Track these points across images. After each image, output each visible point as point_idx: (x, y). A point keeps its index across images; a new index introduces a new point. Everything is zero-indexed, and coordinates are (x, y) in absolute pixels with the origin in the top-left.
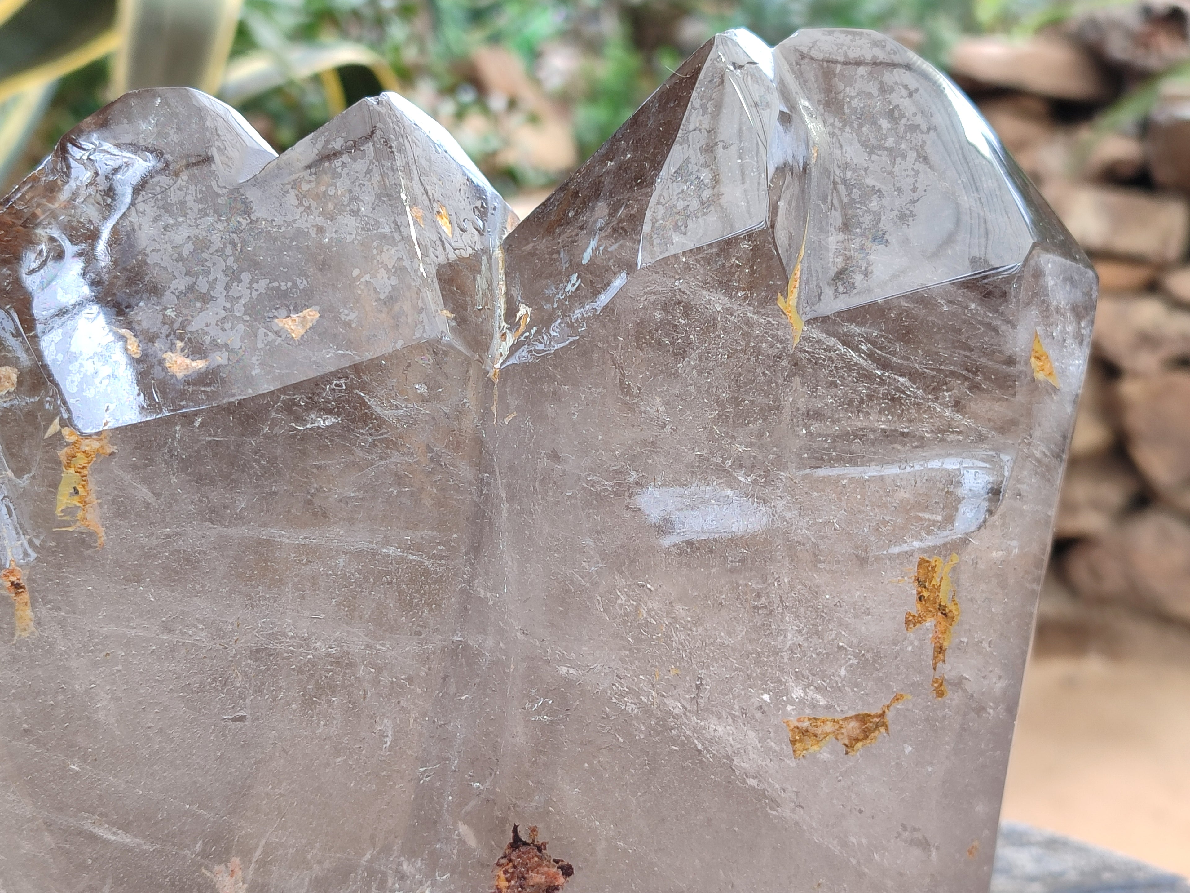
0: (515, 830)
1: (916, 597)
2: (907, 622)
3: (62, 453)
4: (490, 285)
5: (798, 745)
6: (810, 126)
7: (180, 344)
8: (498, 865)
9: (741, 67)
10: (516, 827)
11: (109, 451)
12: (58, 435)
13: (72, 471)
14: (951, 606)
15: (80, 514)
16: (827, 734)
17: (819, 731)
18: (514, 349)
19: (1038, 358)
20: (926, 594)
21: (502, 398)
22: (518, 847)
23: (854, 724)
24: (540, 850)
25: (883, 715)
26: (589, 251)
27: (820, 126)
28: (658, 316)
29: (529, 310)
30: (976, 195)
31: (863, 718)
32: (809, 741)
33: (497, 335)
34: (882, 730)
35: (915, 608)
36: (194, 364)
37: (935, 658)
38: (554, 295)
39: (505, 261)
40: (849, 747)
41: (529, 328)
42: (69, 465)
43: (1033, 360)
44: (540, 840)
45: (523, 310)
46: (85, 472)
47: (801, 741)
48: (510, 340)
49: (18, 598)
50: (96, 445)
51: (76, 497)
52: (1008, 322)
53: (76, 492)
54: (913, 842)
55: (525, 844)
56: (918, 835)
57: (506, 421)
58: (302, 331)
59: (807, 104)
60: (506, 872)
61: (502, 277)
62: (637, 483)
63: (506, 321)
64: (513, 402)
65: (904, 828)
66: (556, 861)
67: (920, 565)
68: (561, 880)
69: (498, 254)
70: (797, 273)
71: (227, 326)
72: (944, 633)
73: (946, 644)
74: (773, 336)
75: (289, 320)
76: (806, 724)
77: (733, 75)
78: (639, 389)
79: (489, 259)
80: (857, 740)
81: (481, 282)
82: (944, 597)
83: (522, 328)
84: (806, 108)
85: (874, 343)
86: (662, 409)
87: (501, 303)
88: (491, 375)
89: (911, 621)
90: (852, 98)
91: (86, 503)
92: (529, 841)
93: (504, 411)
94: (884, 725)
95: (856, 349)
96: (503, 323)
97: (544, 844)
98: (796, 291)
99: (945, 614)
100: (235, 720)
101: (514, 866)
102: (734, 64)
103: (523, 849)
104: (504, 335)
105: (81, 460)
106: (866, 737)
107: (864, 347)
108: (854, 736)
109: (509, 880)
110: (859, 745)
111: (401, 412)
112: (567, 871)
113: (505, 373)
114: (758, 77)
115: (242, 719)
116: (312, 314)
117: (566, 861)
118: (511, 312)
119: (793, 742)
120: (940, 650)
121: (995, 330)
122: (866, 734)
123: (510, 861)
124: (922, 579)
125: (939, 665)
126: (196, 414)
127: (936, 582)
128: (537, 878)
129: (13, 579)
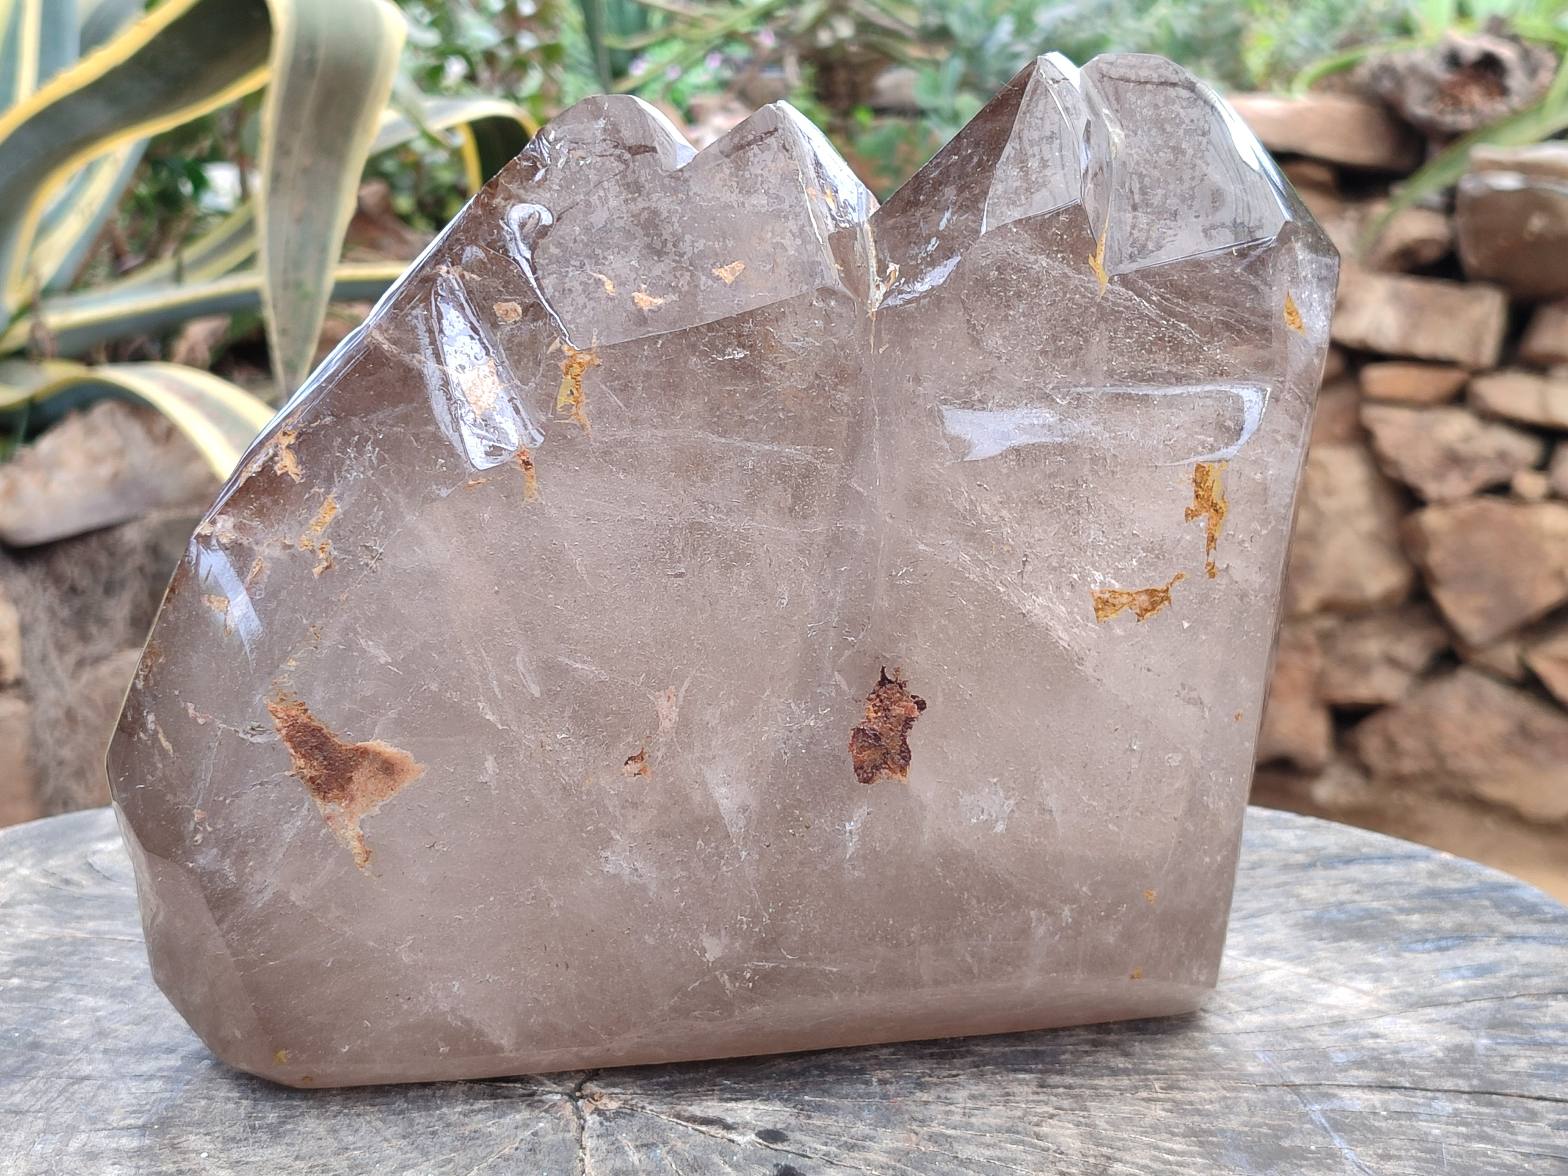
0: (883, 671)
1: (1193, 495)
2: (1187, 515)
3: (562, 364)
4: (864, 248)
5: (1100, 612)
6: (1110, 130)
7: (644, 286)
8: (870, 700)
9: (1058, 82)
10: (883, 668)
11: (597, 363)
12: (560, 351)
13: (569, 377)
14: (1220, 504)
15: (574, 410)
16: (1123, 605)
17: (1116, 602)
18: (886, 295)
19: (1290, 314)
20: (1201, 493)
21: (878, 334)
22: (884, 685)
23: (1144, 597)
24: (901, 687)
25: (1167, 591)
26: (945, 220)
27: (1118, 130)
28: (994, 273)
29: (898, 266)
30: (1241, 187)
31: (1151, 593)
32: (1109, 610)
33: (873, 286)
34: (1166, 603)
35: (1192, 504)
36: (655, 301)
37: (1208, 545)
38: (917, 255)
39: (873, 232)
40: (1140, 616)
41: (898, 279)
42: (567, 374)
43: (1285, 314)
44: (901, 679)
45: (892, 267)
46: (579, 378)
47: (1102, 609)
48: (884, 289)
49: (527, 473)
50: (587, 358)
51: (572, 397)
52: (1266, 283)
53: (572, 393)
54: (1189, 701)
55: (890, 682)
56: (1194, 695)
57: (881, 351)
58: (732, 278)
59: (1107, 111)
60: (874, 705)
61: (872, 244)
62: (980, 401)
63: (879, 276)
64: (886, 337)
65: (1183, 686)
66: (913, 697)
67: (1197, 469)
68: (917, 713)
69: (867, 227)
70: (1103, 239)
71: (678, 274)
72: (1215, 525)
73: (1216, 535)
74: (1085, 288)
75: (722, 270)
76: (1106, 596)
77: (1053, 89)
78: (983, 326)
79: (861, 230)
80: (1147, 610)
81: (858, 246)
82: (1215, 497)
83: (892, 281)
84: (1107, 115)
85: (1163, 297)
86: (1000, 342)
87: (873, 263)
88: (870, 315)
89: (1190, 515)
90: (1142, 108)
91: (578, 402)
92: (894, 680)
93: (879, 343)
94: (1168, 599)
95: (1149, 301)
96: (877, 278)
97: (904, 683)
98: (1102, 254)
99: (1217, 511)
100: (676, 576)
101: (881, 701)
102: (1053, 79)
103: (888, 686)
104: (878, 286)
105: (576, 369)
106: (1154, 609)
107: (1154, 298)
108: (1144, 607)
109: (876, 712)
110: (1149, 614)
111: (800, 344)
112: (921, 705)
113: (879, 313)
114: (1070, 90)
115: (680, 575)
116: (739, 266)
117: (922, 697)
118: (882, 269)
119: (1097, 610)
120: (1212, 539)
121: (1255, 289)
122: (1154, 606)
123: (878, 696)
124: (1198, 481)
125: (1212, 551)
126: (659, 336)
127: (1209, 483)
128: (897, 711)
129: (523, 458)
